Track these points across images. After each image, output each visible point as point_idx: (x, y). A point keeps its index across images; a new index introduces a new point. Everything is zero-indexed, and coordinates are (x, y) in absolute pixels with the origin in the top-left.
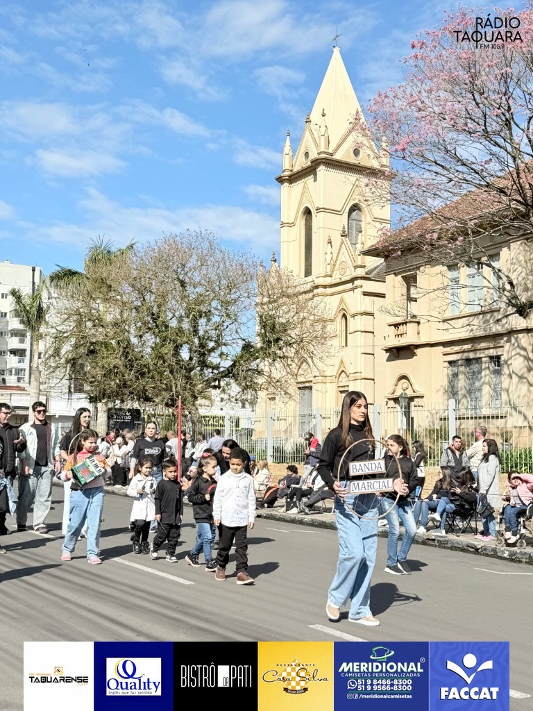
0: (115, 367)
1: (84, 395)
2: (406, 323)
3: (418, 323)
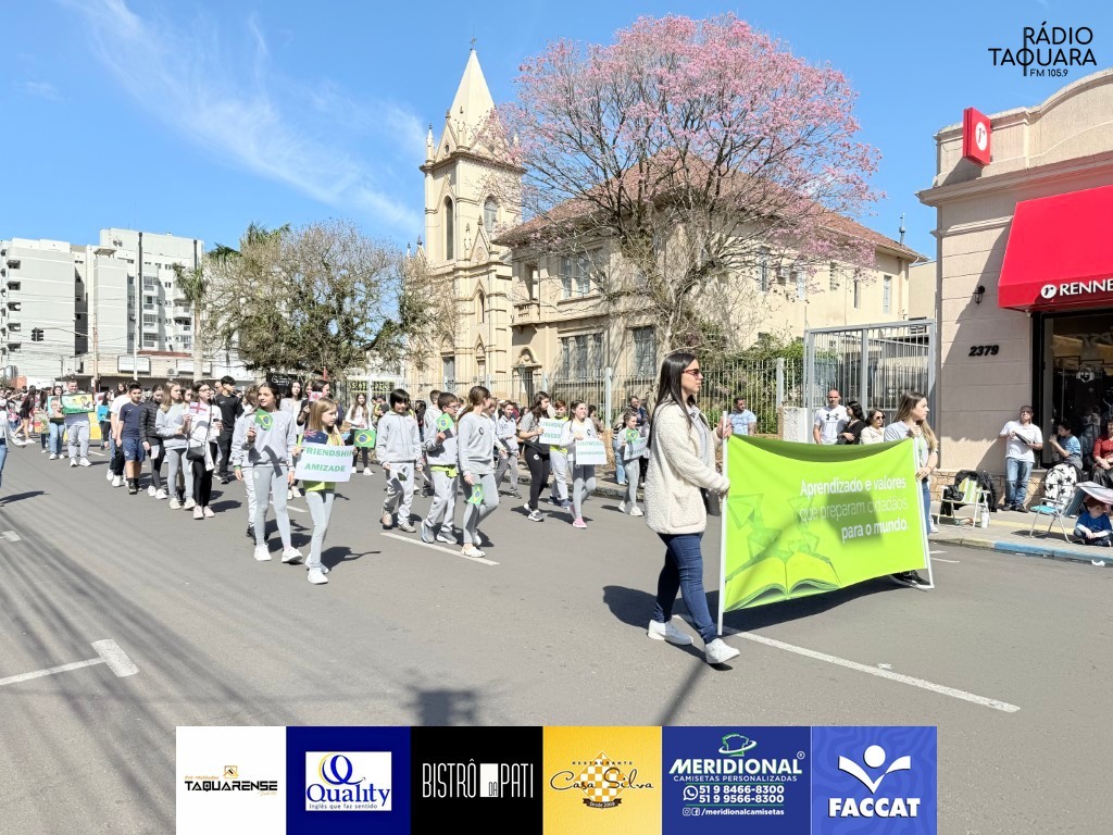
2: (528, 305)
3: (539, 305)
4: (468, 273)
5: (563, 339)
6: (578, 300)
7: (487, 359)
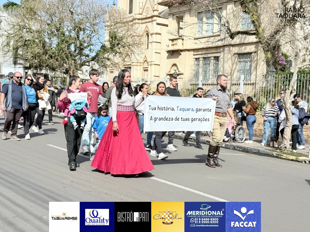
0: (38, 53)
1: (22, 66)
2: (177, 39)
3: (183, 39)
4: (140, 21)
5: (196, 59)
6: (210, 37)
7: (149, 69)
